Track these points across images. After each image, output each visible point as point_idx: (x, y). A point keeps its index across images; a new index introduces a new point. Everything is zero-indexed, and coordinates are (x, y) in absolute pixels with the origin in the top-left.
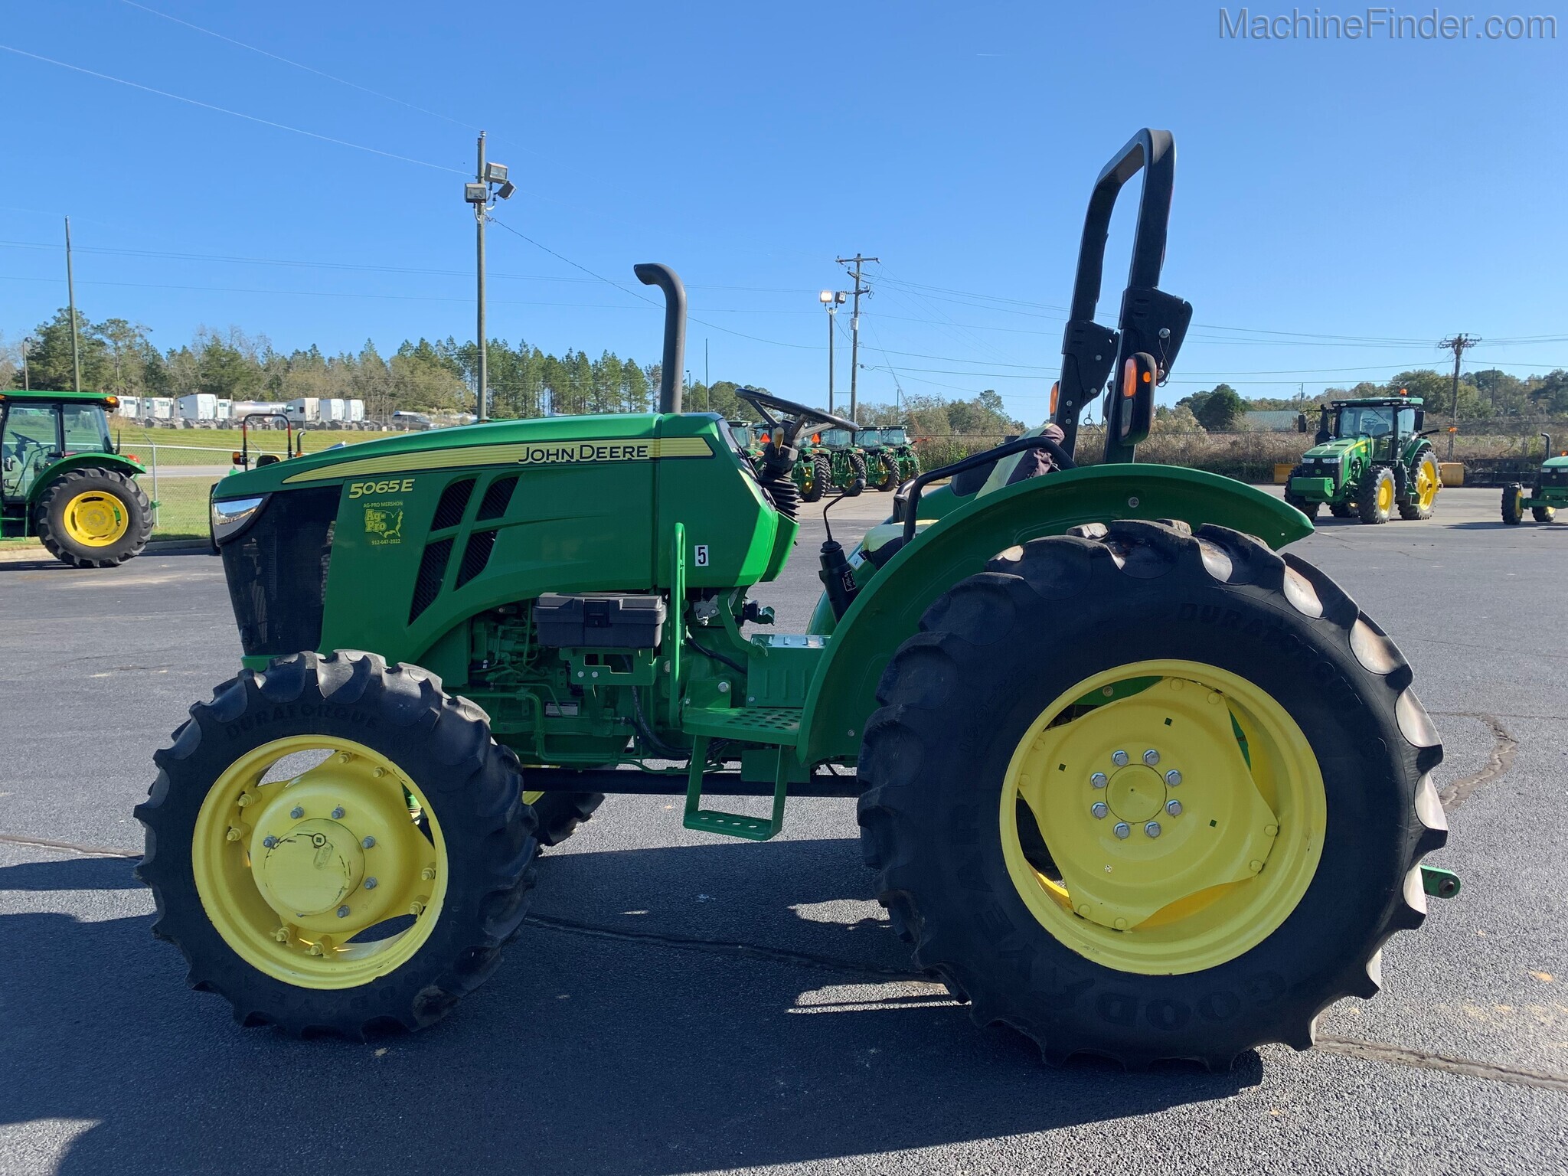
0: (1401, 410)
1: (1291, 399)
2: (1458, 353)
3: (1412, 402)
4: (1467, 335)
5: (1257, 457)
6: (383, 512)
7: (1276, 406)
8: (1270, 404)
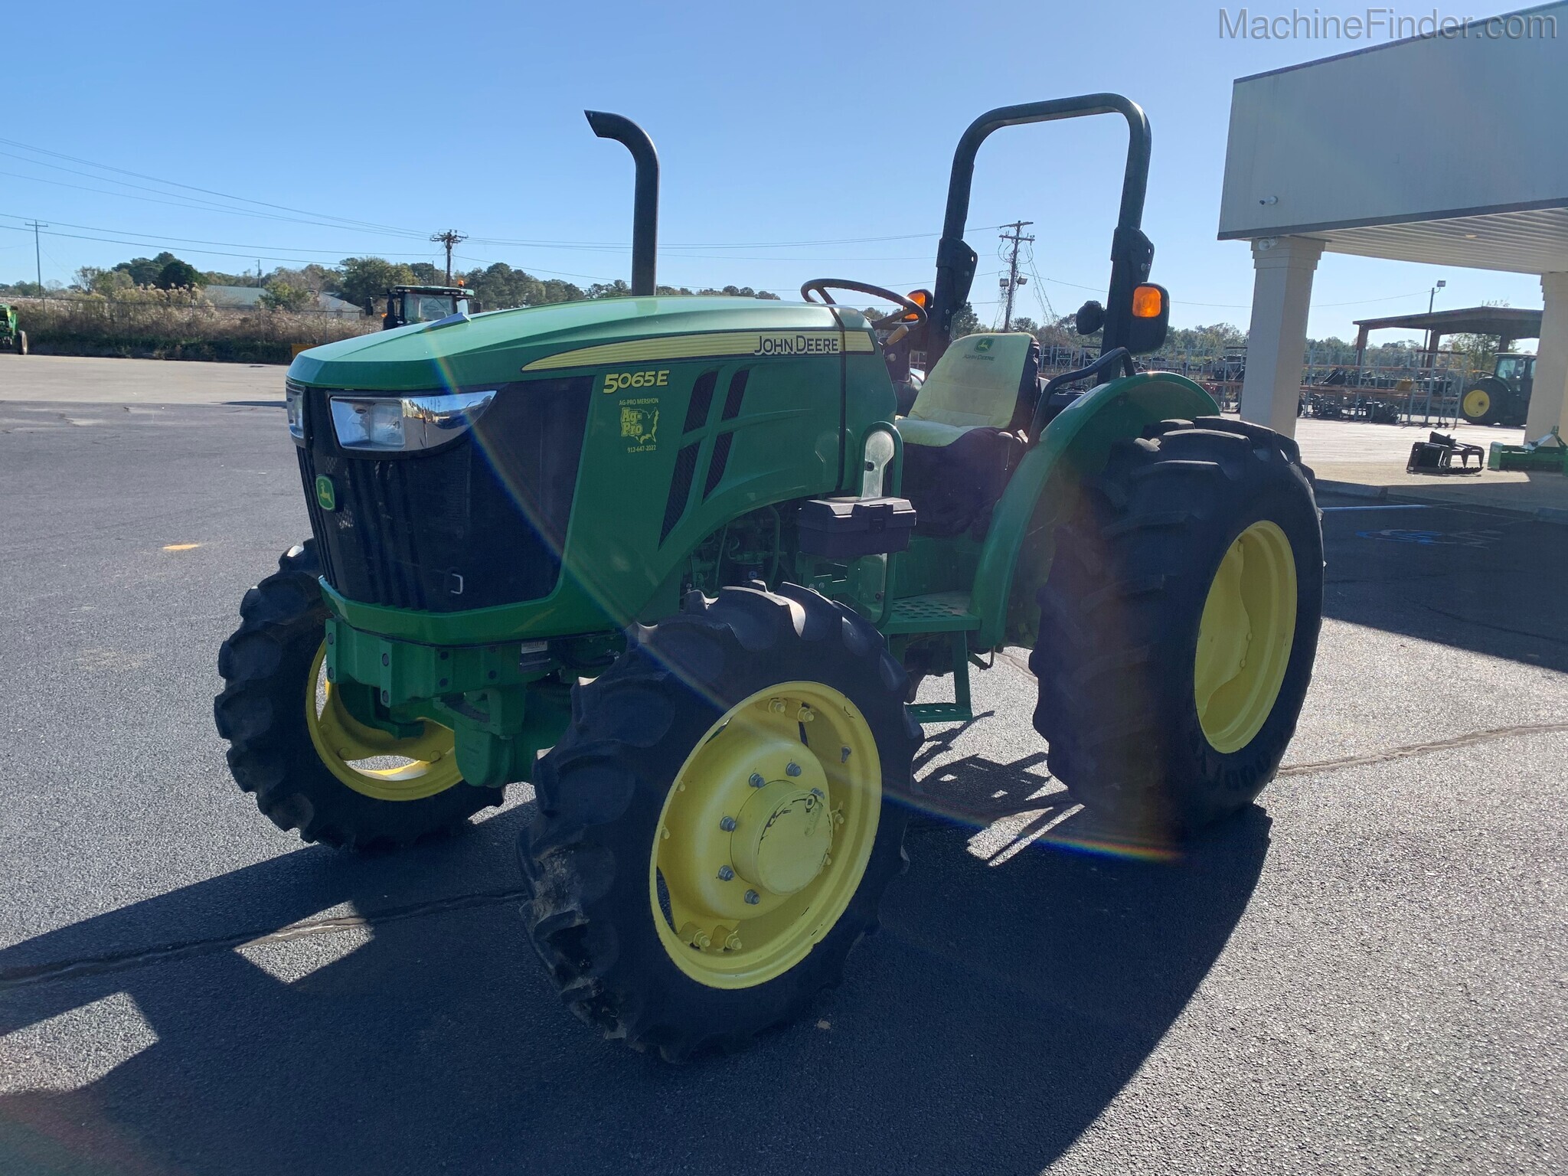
0: (459, 299)
1: (241, 275)
2: (449, 248)
3: (467, 293)
4: (456, 231)
5: (269, 336)
6: (639, 412)
7: (226, 281)
8: (219, 278)
